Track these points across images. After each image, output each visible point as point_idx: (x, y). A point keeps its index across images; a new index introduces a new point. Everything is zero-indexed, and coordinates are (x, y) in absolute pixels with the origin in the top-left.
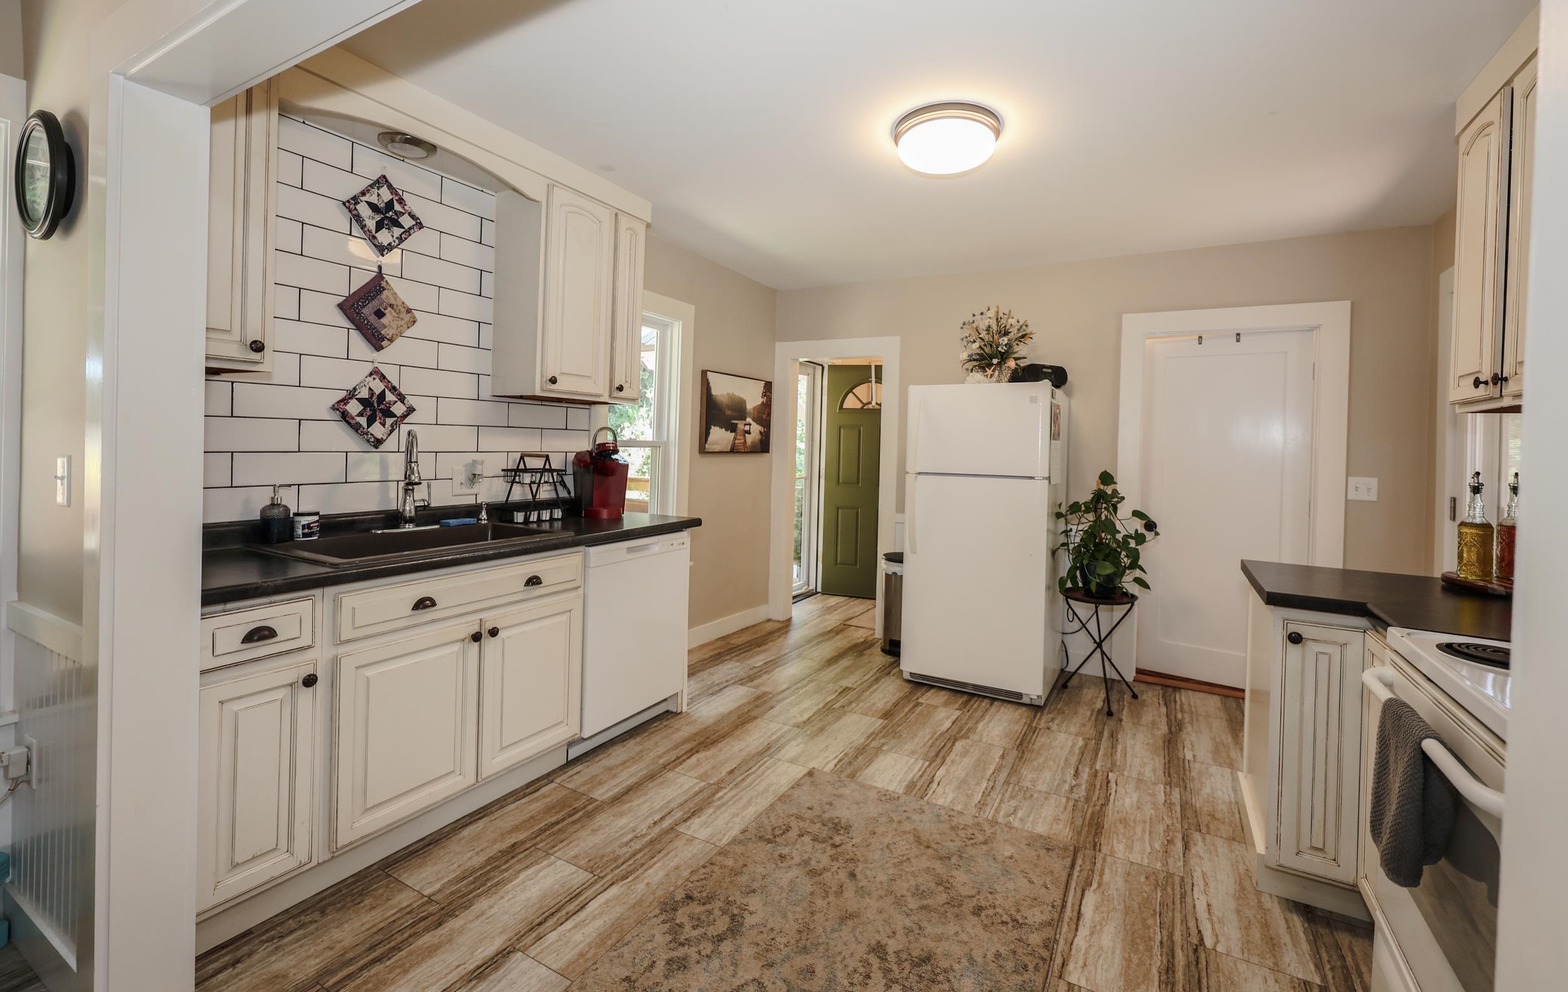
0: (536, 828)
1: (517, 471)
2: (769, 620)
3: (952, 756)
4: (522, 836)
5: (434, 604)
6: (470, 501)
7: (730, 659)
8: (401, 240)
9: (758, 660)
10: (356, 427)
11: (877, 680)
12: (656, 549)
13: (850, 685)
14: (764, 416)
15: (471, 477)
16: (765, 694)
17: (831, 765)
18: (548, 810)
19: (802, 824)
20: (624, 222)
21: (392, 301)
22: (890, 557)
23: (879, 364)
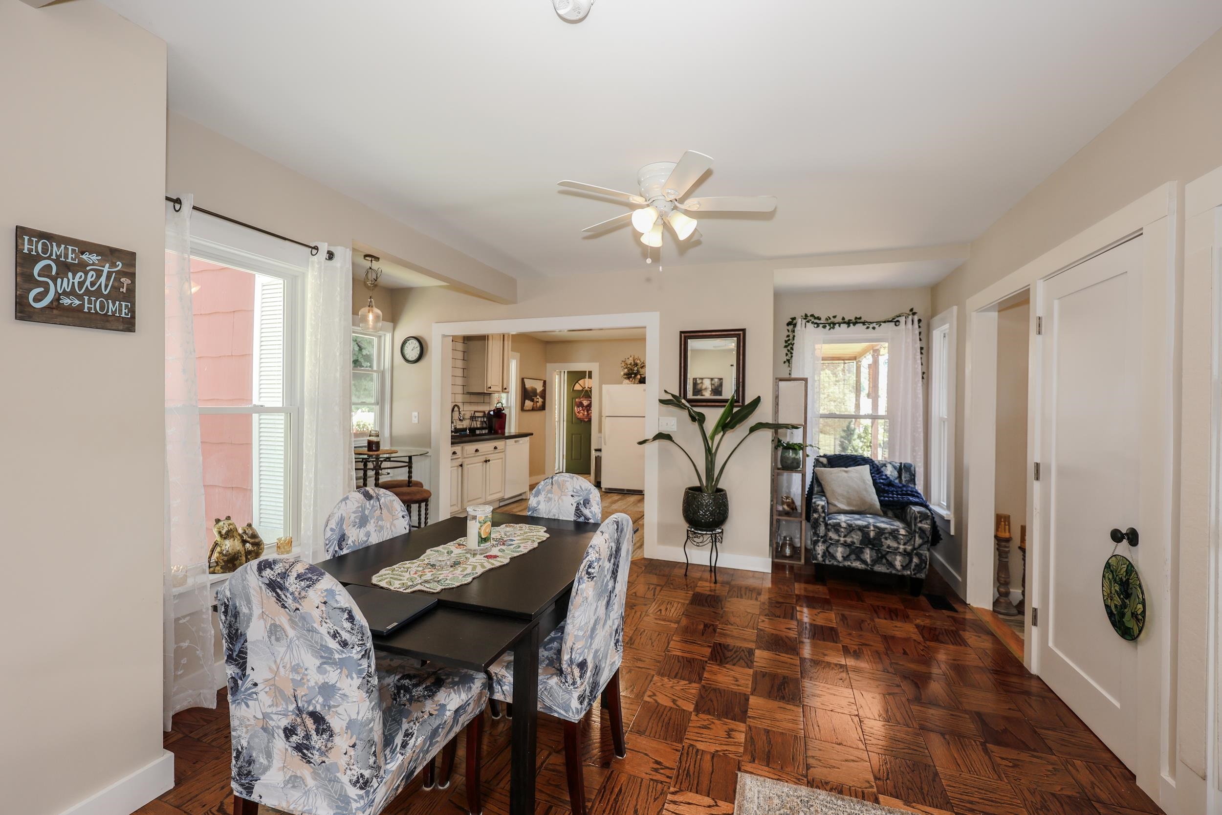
1: (474, 417)
5: (478, 451)
6: (462, 427)
12: (518, 442)
15: (463, 419)
22: (596, 450)
23: (590, 370)
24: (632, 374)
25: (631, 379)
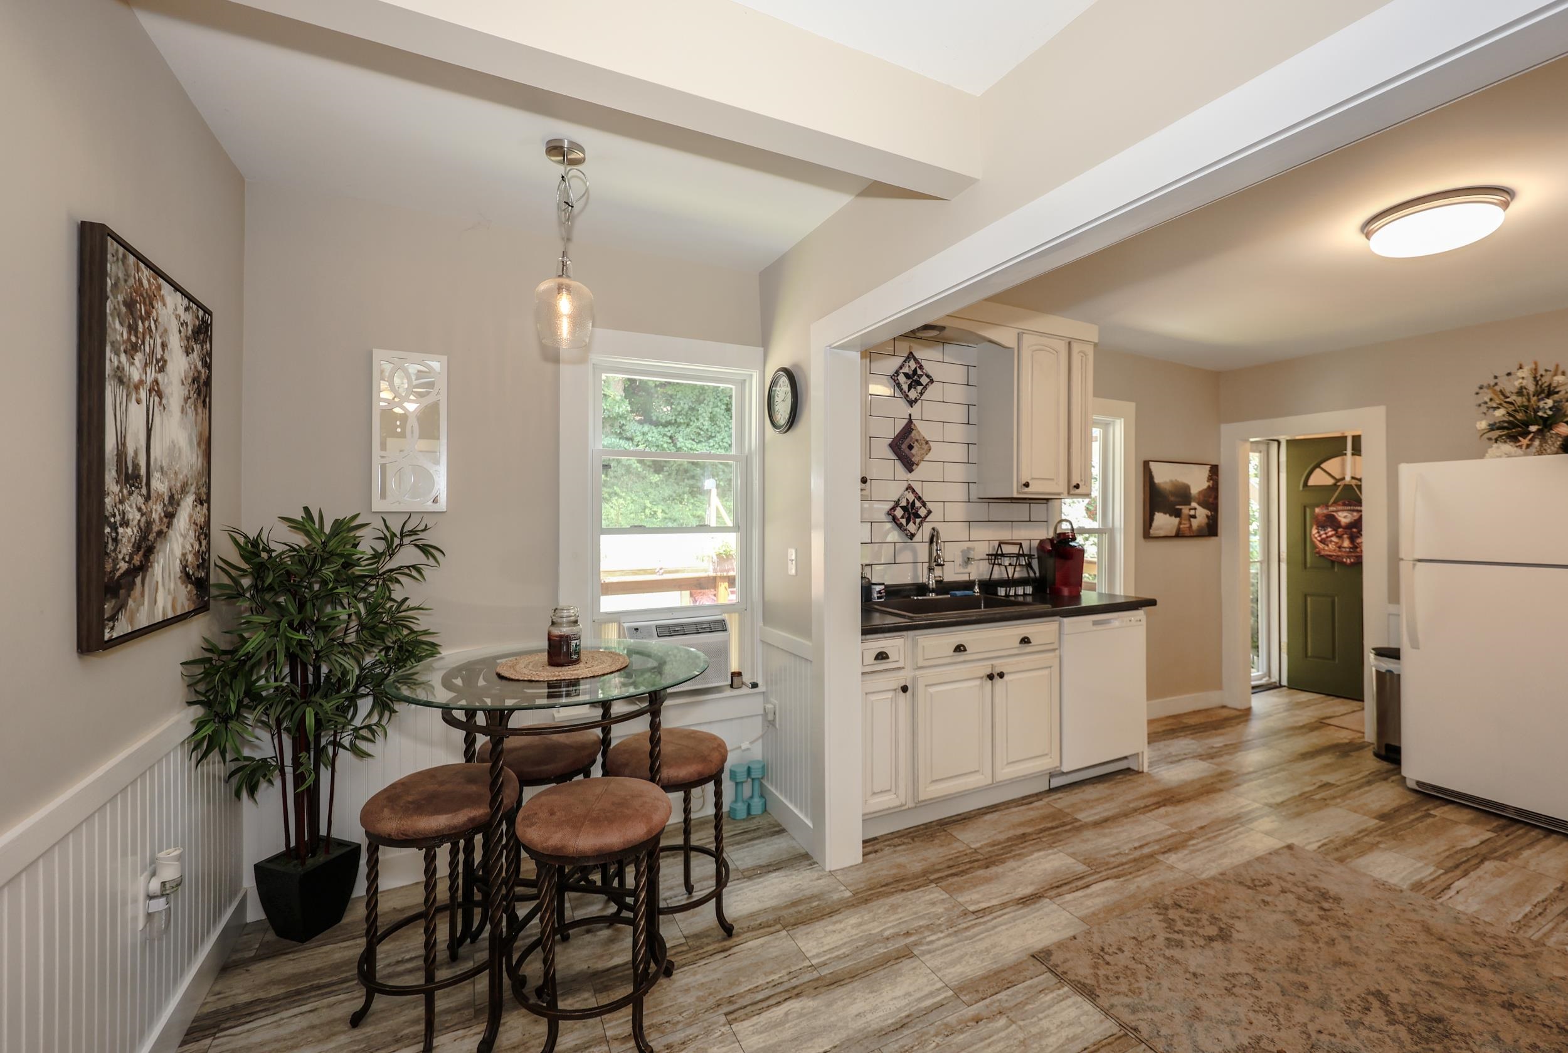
0: (1037, 828)
1: (996, 555)
2: (1224, 707)
3: (1479, 872)
4: (1029, 830)
5: (965, 650)
6: (965, 578)
7: (1185, 736)
8: (921, 394)
9: (1217, 741)
10: (900, 526)
11: (1369, 783)
12: (1116, 623)
13: (1332, 781)
14: (1211, 500)
15: (966, 559)
16: (1227, 772)
17: (1315, 846)
18: (1044, 818)
19: (1284, 884)
20: (1076, 347)
21: (918, 438)
22: (1381, 653)
23: (1356, 433)
24: (1527, 424)
25: (1525, 442)
